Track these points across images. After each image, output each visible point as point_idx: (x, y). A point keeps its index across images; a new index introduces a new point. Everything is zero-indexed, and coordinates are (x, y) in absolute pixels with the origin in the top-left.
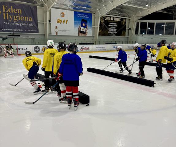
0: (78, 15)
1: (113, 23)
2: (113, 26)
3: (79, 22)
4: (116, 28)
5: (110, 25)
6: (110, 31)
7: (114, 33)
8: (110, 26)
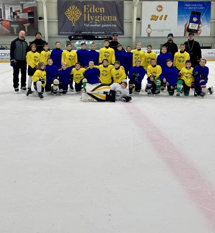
0: (186, 7)
3: (186, 17)
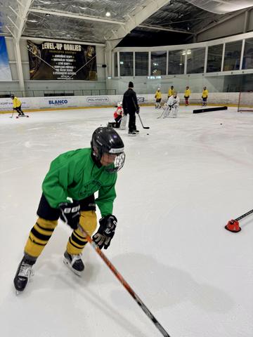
1: (64, 54)
2: (64, 60)
4: (73, 64)
5: (55, 60)
6: (58, 70)
7: (69, 74)
8: (57, 62)
